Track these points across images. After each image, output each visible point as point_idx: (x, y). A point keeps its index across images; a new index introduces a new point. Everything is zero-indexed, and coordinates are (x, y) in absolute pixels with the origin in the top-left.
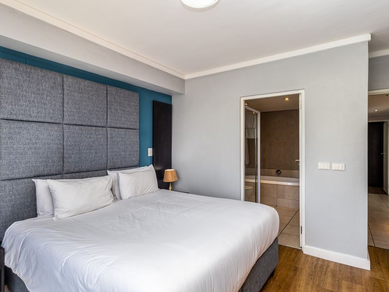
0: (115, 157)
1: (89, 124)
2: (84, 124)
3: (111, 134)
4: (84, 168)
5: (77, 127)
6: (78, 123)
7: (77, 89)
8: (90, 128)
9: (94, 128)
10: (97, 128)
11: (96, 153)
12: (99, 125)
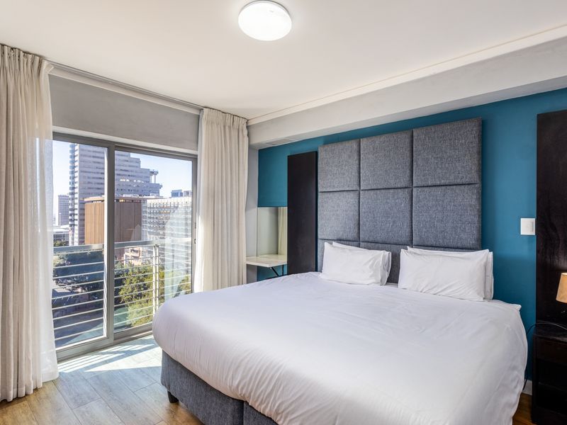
0: (424, 230)
1: (385, 187)
2: (379, 188)
3: (417, 196)
4: (379, 239)
5: (372, 192)
6: (373, 188)
7: (372, 149)
8: (387, 191)
9: (392, 191)
10: (396, 190)
11: (394, 222)
12: (399, 186)
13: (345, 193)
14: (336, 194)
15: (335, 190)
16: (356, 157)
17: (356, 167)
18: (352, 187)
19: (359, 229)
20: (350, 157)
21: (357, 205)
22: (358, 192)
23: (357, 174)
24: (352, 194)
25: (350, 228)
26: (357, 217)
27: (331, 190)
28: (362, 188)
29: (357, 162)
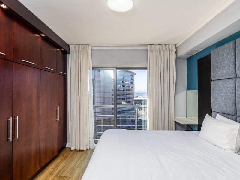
13: (226, 80)
14: (220, 81)
15: (220, 78)
16: (233, 54)
17: (232, 61)
18: (231, 76)
19: (236, 107)
20: (228, 54)
21: (234, 89)
22: (235, 79)
23: (234, 66)
24: (230, 81)
25: (229, 105)
26: (234, 98)
27: (218, 79)
28: (238, 76)
29: (234, 57)
